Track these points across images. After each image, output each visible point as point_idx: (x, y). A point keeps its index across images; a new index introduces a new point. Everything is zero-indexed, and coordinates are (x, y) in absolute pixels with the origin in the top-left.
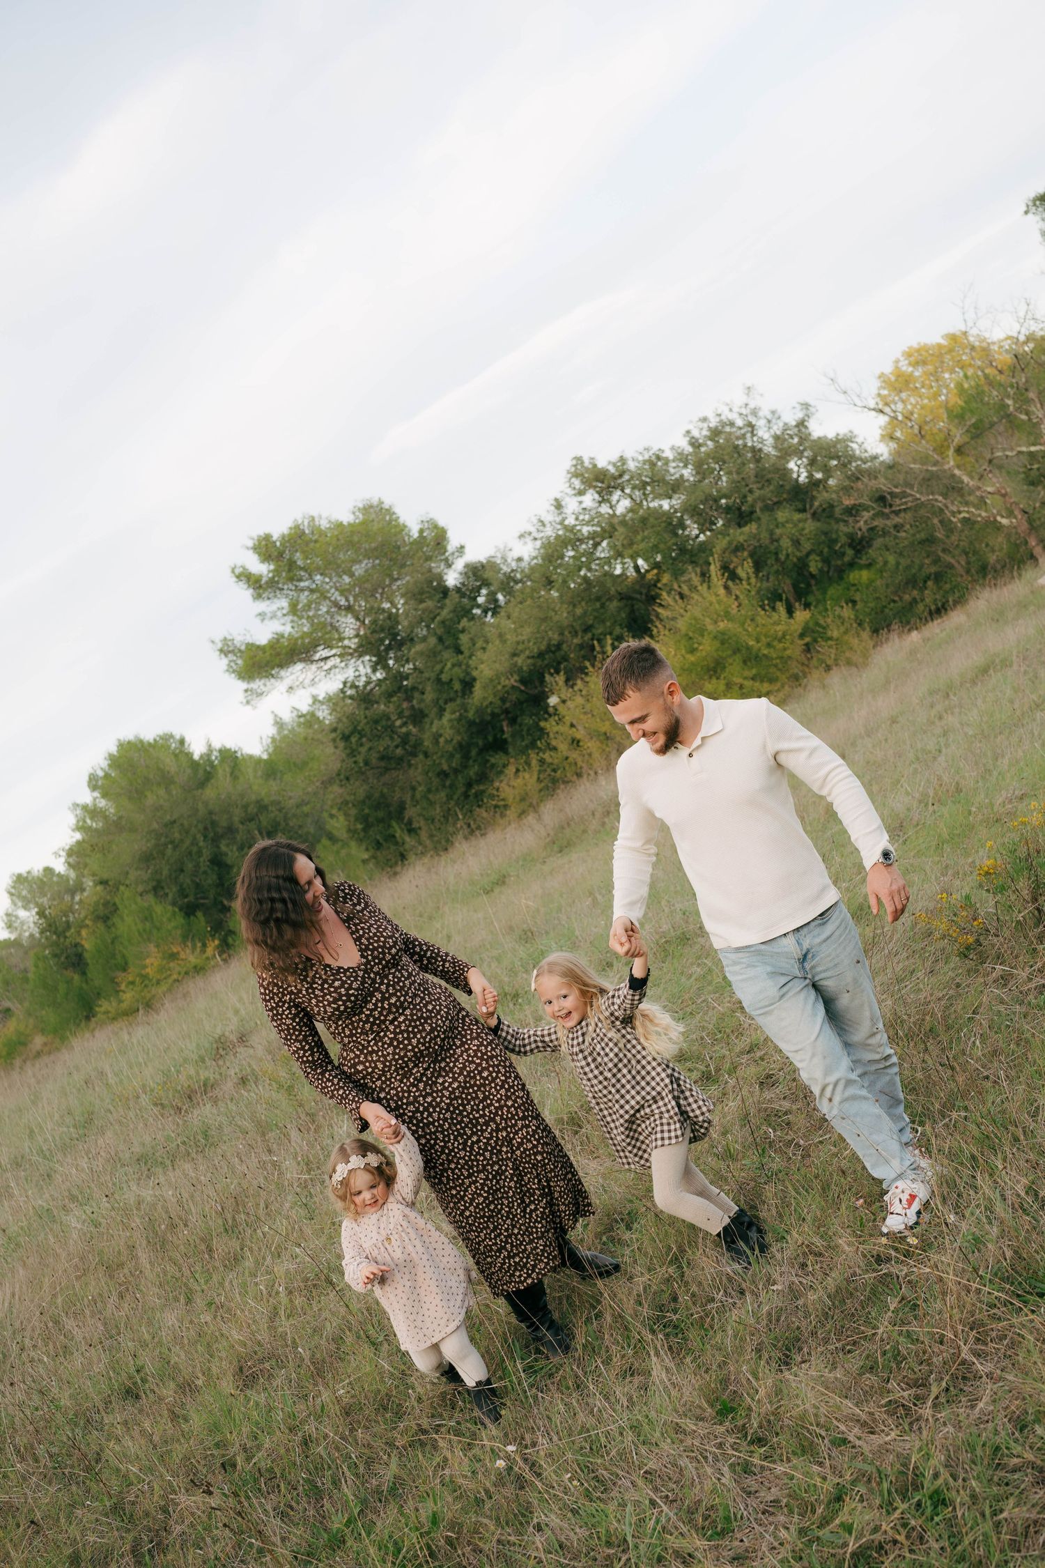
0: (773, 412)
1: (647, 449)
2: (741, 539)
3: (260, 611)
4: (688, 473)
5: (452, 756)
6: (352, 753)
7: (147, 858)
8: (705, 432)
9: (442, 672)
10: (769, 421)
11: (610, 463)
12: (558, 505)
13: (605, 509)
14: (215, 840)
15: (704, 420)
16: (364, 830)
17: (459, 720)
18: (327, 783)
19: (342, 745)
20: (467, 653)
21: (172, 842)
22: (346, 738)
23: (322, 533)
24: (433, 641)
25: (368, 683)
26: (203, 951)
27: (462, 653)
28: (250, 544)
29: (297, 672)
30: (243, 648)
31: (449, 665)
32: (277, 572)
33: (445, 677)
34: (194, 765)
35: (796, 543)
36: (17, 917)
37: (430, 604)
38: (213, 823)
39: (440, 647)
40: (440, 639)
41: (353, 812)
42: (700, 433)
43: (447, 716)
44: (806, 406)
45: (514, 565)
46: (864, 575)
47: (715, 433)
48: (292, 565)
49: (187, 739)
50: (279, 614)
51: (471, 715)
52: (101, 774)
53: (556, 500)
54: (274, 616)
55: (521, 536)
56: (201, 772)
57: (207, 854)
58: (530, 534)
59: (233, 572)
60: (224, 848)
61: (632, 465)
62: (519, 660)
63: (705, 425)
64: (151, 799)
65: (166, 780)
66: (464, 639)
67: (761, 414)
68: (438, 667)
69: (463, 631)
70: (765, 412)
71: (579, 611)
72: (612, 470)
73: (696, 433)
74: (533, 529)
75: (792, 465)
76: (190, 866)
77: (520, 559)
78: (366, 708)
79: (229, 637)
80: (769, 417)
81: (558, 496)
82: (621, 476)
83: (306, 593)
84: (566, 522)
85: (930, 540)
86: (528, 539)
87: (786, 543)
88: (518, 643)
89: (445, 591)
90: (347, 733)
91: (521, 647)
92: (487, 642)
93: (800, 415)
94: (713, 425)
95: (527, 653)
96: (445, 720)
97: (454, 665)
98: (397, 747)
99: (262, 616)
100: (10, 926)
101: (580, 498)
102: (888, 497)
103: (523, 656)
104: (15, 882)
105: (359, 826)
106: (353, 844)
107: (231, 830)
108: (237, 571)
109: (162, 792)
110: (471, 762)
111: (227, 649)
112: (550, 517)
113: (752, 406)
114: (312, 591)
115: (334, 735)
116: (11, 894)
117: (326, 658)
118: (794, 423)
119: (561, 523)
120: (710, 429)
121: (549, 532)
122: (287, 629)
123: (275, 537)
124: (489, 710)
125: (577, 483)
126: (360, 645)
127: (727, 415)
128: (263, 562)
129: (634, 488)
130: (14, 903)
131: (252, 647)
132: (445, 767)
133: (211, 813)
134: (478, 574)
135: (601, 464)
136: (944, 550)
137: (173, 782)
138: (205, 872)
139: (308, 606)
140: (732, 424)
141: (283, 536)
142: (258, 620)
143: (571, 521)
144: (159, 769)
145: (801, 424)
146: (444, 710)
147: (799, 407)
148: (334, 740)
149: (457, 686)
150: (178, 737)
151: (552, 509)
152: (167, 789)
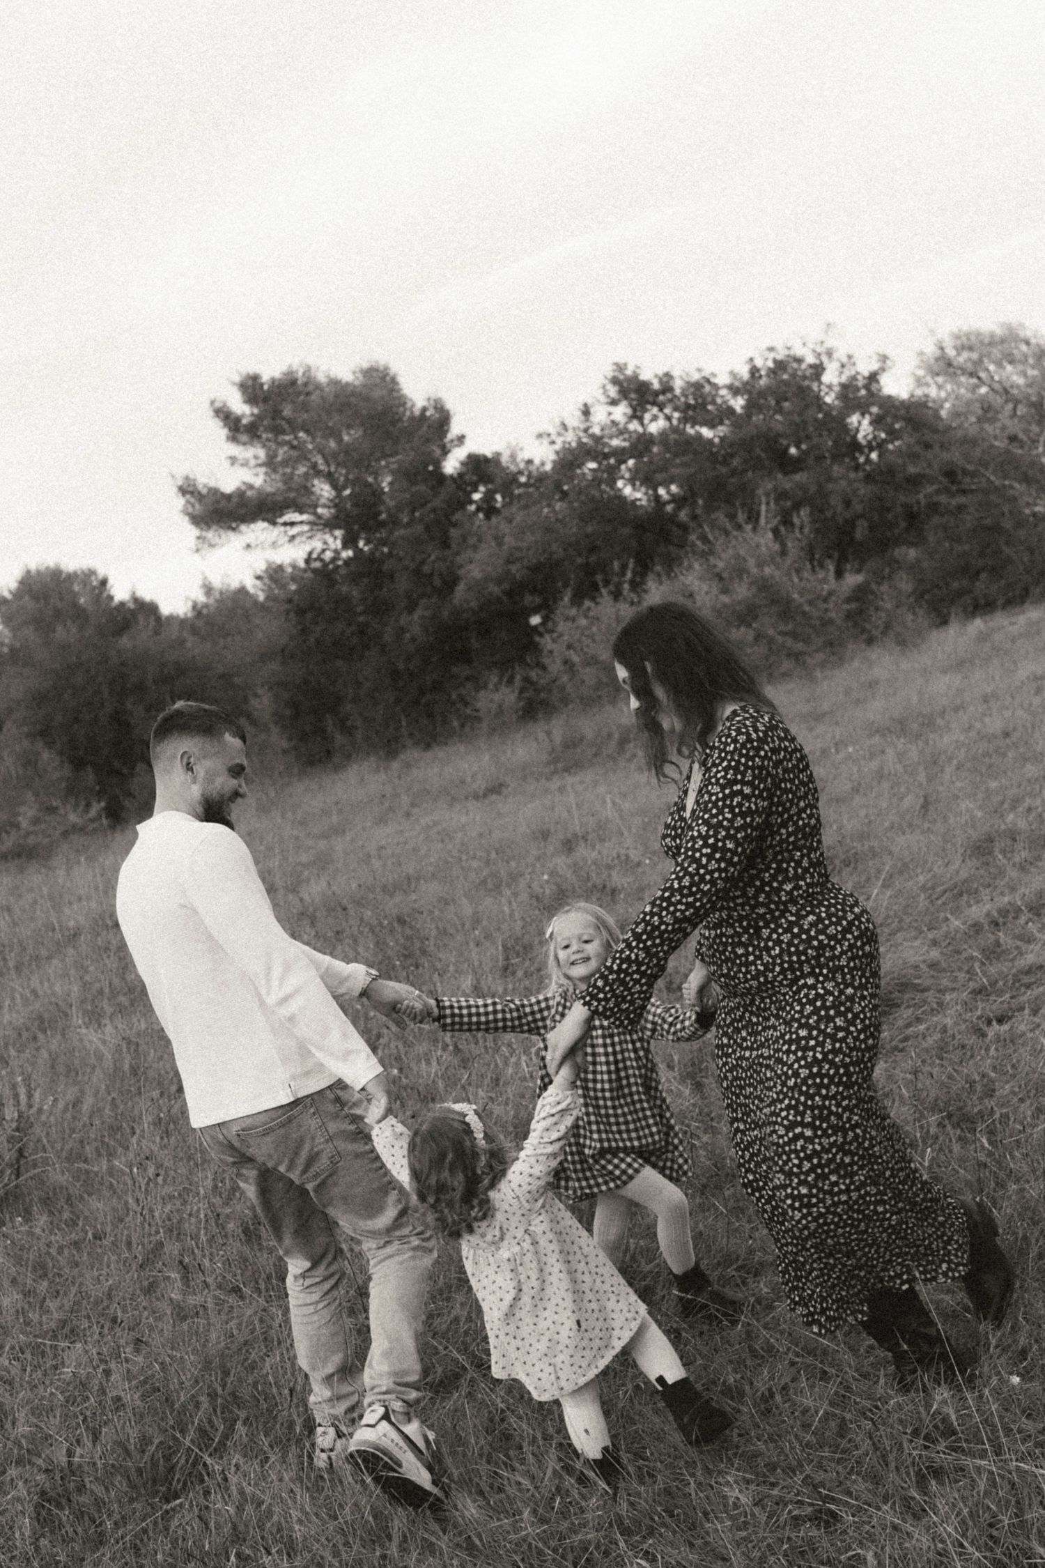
0: (850, 357)
1: (699, 370)
2: (788, 486)
4: (738, 404)
5: (411, 656)
6: (304, 631)
8: (771, 364)
9: (423, 563)
10: (843, 366)
11: (656, 376)
12: (586, 412)
13: (634, 426)
14: (122, 695)
15: (771, 349)
16: (293, 717)
17: (431, 618)
18: (265, 657)
19: (294, 618)
20: (455, 548)
21: (72, 687)
22: (301, 612)
23: (318, 387)
24: (419, 529)
25: (334, 560)
26: (87, 810)
27: (449, 547)
28: (237, 379)
29: (258, 531)
30: (204, 491)
32: (259, 418)
33: (426, 569)
35: (847, 503)
37: (422, 488)
38: (123, 676)
39: (425, 536)
40: (427, 529)
41: (286, 695)
42: (764, 363)
43: (419, 612)
44: (884, 358)
45: (522, 466)
46: (912, 553)
47: (780, 365)
48: (276, 413)
49: (111, 582)
50: (253, 462)
51: (445, 616)
52: (10, 599)
53: (585, 405)
54: (245, 464)
55: (540, 436)
57: (109, 708)
58: (549, 435)
59: (212, 403)
60: (129, 706)
61: (678, 385)
62: (514, 568)
63: (772, 355)
64: (60, 634)
65: (80, 616)
66: (454, 533)
67: (835, 356)
68: (419, 557)
69: (455, 525)
70: (841, 354)
71: (588, 529)
72: (656, 385)
73: (759, 363)
74: (552, 431)
75: (854, 419)
76: (87, 717)
77: (530, 462)
78: (328, 587)
79: (191, 476)
80: (845, 360)
81: (589, 401)
82: (664, 392)
83: (286, 448)
84: (591, 431)
85: (995, 529)
86: (546, 441)
87: (836, 501)
88: (516, 549)
89: (440, 478)
90: (303, 607)
91: (519, 554)
92: (480, 541)
93: (875, 366)
94: (779, 357)
95: (525, 562)
96: (416, 616)
97: (438, 558)
98: (352, 635)
99: (233, 460)
101: (611, 409)
102: (960, 473)
103: (519, 565)
105: (288, 712)
106: (275, 730)
107: (140, 688)
108: (217, 405)
109: (74, 629)
110: (430, 668)
111: (188, 489)
112: (575, 420)
113: (829, 344)
114: (293, 447)
115: (289, 607)
117: (292, 524)
118: (866, 374)
119: (586, 430)
120: (775, 361)
121: (570, 437)
122: (258, 481)
123: (265, 378)
124: (465, 615)
125: (613, 391)
126: (336, 517)
127: (799, 351)
128: (245, 402)
129: (676, 409)
131: (214, 492)
132: (401, 666)
133: (123, 664)
134: (480, 467)
135: (645, 376)
136: (1007, 543)
137: (88, 622)
138: (102, 727)
139: (285, 463)
140: (799, 361)
141: (273, 380)
142: (227, 463)
143: (596, 430)
144: (74, 604)
145: (873, 377)
146: (417, 604)
147: (875, 358)
148: (288, 614)
149: (437, 582)
150: (100, 577)
151: (579, 413)
152: (81, 628)
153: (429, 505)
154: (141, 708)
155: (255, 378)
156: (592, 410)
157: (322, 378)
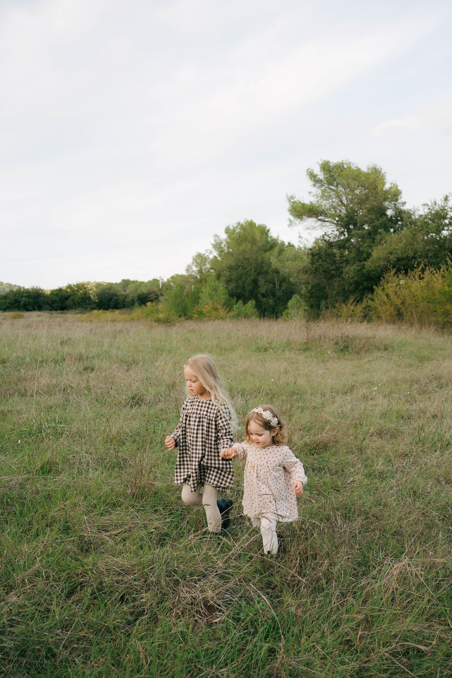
3: (310, 191)
5: (351, 284)
6: (313, 263)
7: (230, 268)
12: (446, 199)
14: (259, 274)
16: (310, 298)
17: (359, 271)
19: (310, 257)
20: (376, 244)
21: (243, 267)
22: (313, 255)
26: (228, 313)
27: (374, 243)
28: (320, 162)
29: (311, 221)
31: (366, 245)
32: (325, 177)
33: (362, 249)
34: (268, 242)
36: (192, 268)
37: (374, 216)
38: (262, 267)
41: (309, 288)
43: (355, 266)
49: (270, 231)
50: (316, 195)
51: (365, 271)
52: (231, 228)
54: (314, 195)
55: (424, 205)
56: (268, 246)
57: (252, 277)
58: (428, 205)
59: (308, 169)
60: (260, 278)
62: (391, 257)
64: (244, 246)
65: (254, 241)
66: (378, 237)
69: (380, 234)
71: (427, 248)
74: (430, 204)
76: (244, 278)
78: (328, 248)
79: (294, 196)
88: (395, 249)
90: (315, 253)
91: (395, 251)
92: (385, 242)
95: (396, 255)
96: (353, 268)
97: (368, 246)
98: (333, 270)
100: (187, 270)
103: (393, 256)
104: (197, 255)
105: (308, 295)
106: (305, 301)
107: (267, 272)
108: (310, 170)
109: (249, 246)
110: (357, 291)
111: (292, 201)
112: (440, 201)
115: (310, 251)
116: (194, 259)
117: (324, 221)
119: (443, 207)
121: (436, 208)
124: (373, 273)
130: (193, 263)
131: (300, 203)
133: (263, 262)
134: (400, 214)
137: (256, 244)
138: (248, 284)
143: (447, 208)
144: (253, 237)
146: (355, 263)
148: (308, 254)
149: (364, 255)
150: (268, 228)
151: (443, 199)
152: (252, 246)
153: (373, 224)
154: (264, 280)
155: (328, 162)
156: (448, 198)
157: (353, 167)
